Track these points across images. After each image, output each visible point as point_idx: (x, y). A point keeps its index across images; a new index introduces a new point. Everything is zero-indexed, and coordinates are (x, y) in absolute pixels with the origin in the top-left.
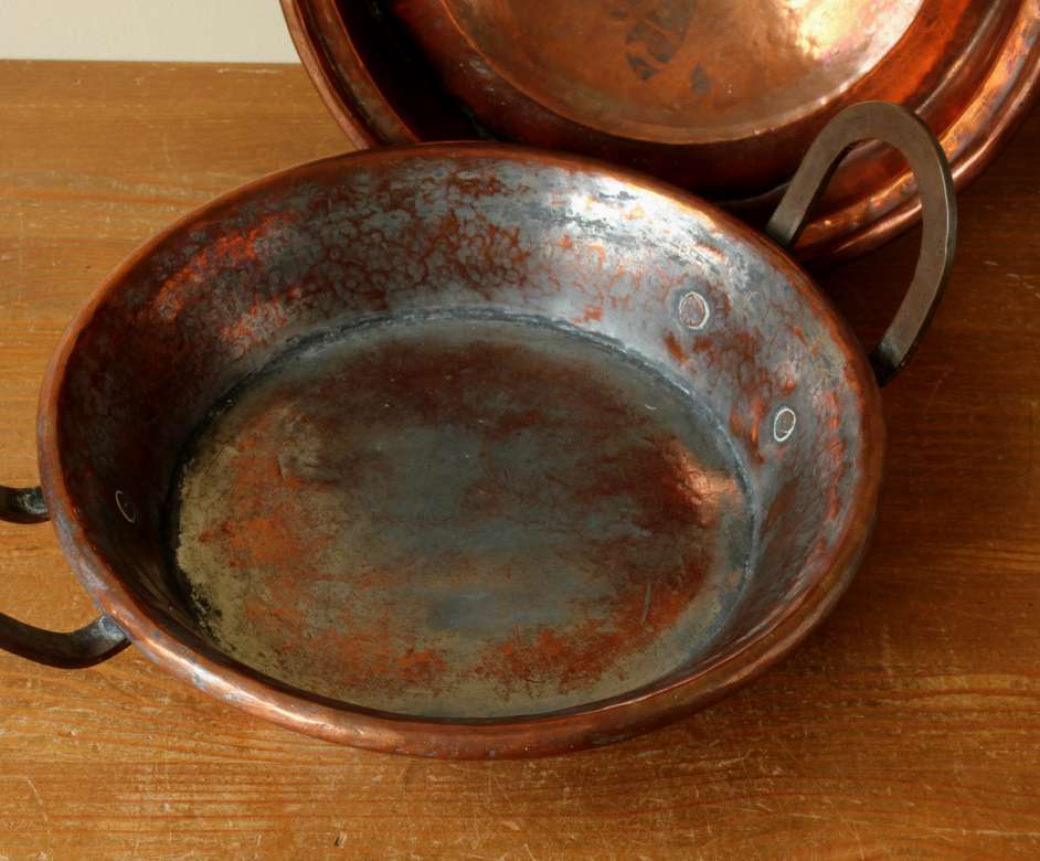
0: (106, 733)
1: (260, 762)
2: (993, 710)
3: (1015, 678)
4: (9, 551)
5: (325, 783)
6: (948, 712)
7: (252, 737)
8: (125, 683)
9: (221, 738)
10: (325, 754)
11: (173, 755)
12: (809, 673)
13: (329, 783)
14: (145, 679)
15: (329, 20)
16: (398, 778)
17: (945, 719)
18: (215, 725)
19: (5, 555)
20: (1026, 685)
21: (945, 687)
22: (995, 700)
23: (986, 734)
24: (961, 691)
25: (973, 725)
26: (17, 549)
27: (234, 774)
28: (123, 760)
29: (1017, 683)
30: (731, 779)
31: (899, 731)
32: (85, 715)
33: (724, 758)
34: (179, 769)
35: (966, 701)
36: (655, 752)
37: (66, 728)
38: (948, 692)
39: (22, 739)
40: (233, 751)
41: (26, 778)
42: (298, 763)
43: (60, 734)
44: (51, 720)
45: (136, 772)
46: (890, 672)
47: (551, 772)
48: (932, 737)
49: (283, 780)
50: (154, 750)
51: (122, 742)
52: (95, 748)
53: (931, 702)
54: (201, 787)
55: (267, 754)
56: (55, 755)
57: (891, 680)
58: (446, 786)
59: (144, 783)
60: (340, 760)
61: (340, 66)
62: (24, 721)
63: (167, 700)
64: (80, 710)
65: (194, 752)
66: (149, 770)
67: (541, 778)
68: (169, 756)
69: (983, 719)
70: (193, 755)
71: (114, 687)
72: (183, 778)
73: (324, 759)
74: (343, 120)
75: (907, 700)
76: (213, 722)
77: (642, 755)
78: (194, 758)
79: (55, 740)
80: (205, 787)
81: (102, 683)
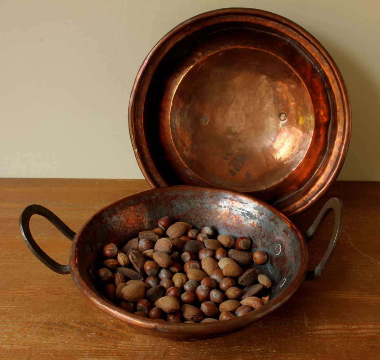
0: (76, 342)
1: (121, 350)
2: (337, 334)
3: (343, 326)
4: (51, 295)
5: (140, 355)
6: (324, 335)
7: (119, 343)
8: (82, 329)
9: (109, 344)
10: (140, 348)
11: (95, 348)
12: (283, 325)
13: (141, 355)
14: (88, 328)
15: (147, 156)
16: (162, 354)
17: (323, 337)
18: (108, 340)
19: (50, 296)
20: (346, 327)
21: (323, 328)
22: (337, 332)
23: (335, 340)
24: (328, 329)
25: (332, 338)
26: (54, 295)
27: (113, 353)
28: (80, 349)
29: (344, 327)
30: (261, 354)
31: (310, 340)
32: (70, 337)
33: (259, 348)
34: (96, 352)
35: (329, 332)
36: (238, 347)
37: (64, 341)
38: (324, 330)
39: (51, 343)
40: (113, 347)
41: (51, 354)
42: (132, 350)
43: (62, 342)
44: (60, 339)
45: (84, 352)
46: (307, 325)
47: (207, 352)
48: (320, 342)
49: (127, 355)
50: (90, 347)
51: (80, 344)
52: (72, 346)
53: (319, 332)
54: (103, 357)
55: (123, 348)
56: (60, 348)
57: (307, 327)
58: (176, 356)
59: (86, 355)
60: (145, 349)
61: (150, 169)
62: (52, 339)
63: (94, 334)
64: (68, 336)
65: (102, 347)
66: (88, 352)
67: (204, 354)
68: (94, 348)
69: (334, 336)
70: (101, 348)
71: (79, 330)
72: (97, 354)
73: (140, 349)
74: (150, 183)
75: (312, 332)
76: (107, 339)
77: (234, 347)
78: (101, 349)
79: (60, 344)
80: (104, 357)
81: (75, 329)
